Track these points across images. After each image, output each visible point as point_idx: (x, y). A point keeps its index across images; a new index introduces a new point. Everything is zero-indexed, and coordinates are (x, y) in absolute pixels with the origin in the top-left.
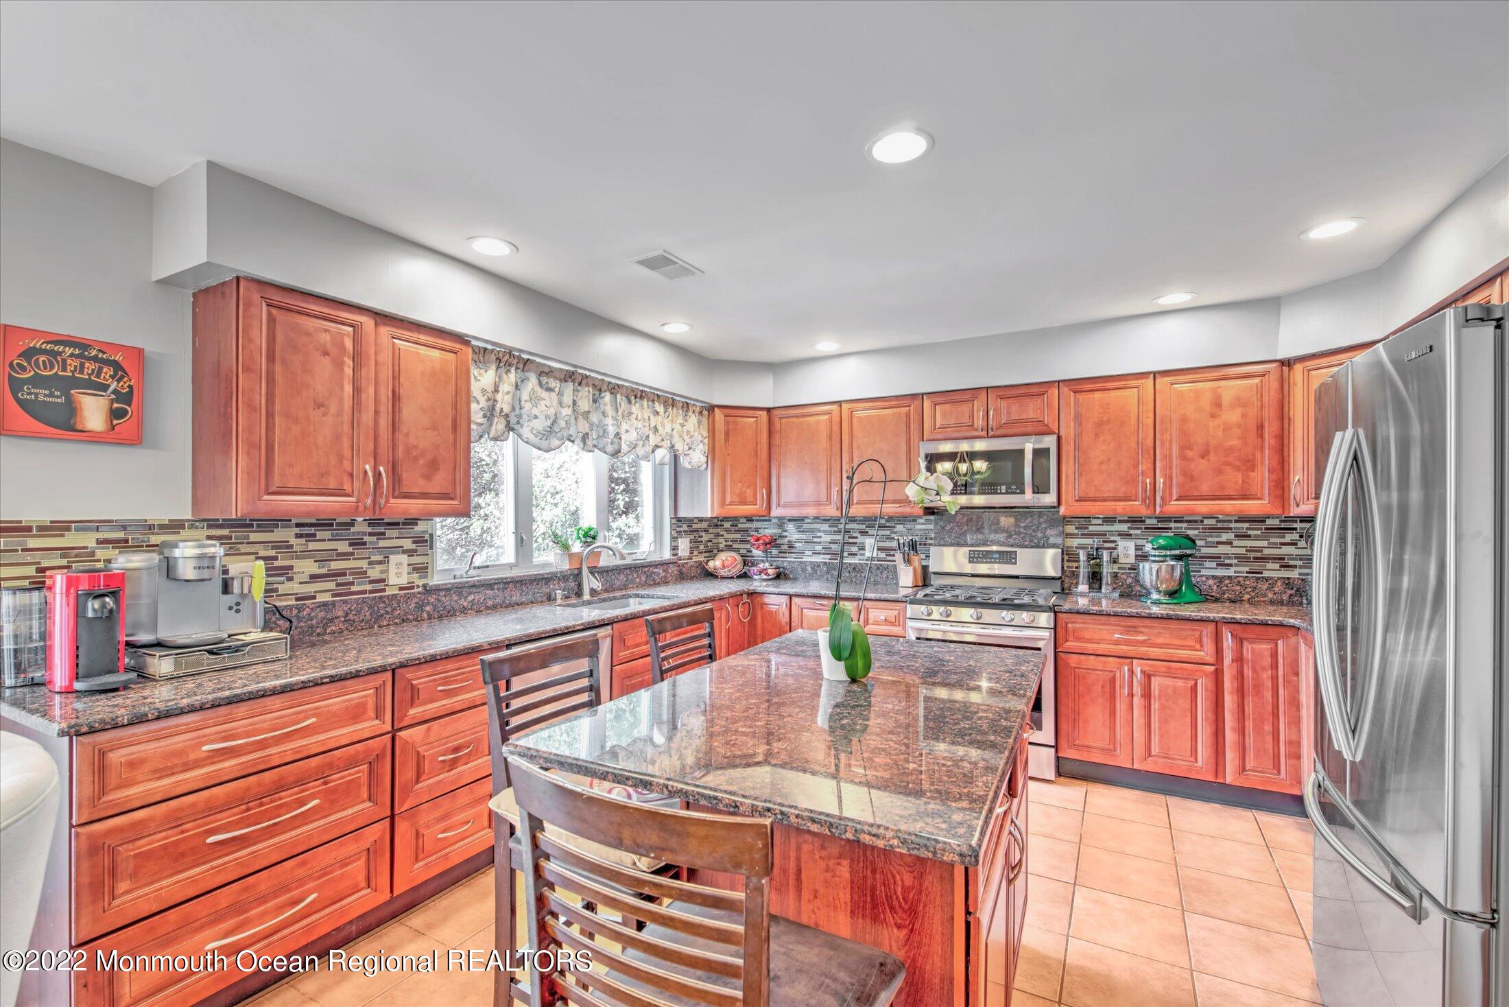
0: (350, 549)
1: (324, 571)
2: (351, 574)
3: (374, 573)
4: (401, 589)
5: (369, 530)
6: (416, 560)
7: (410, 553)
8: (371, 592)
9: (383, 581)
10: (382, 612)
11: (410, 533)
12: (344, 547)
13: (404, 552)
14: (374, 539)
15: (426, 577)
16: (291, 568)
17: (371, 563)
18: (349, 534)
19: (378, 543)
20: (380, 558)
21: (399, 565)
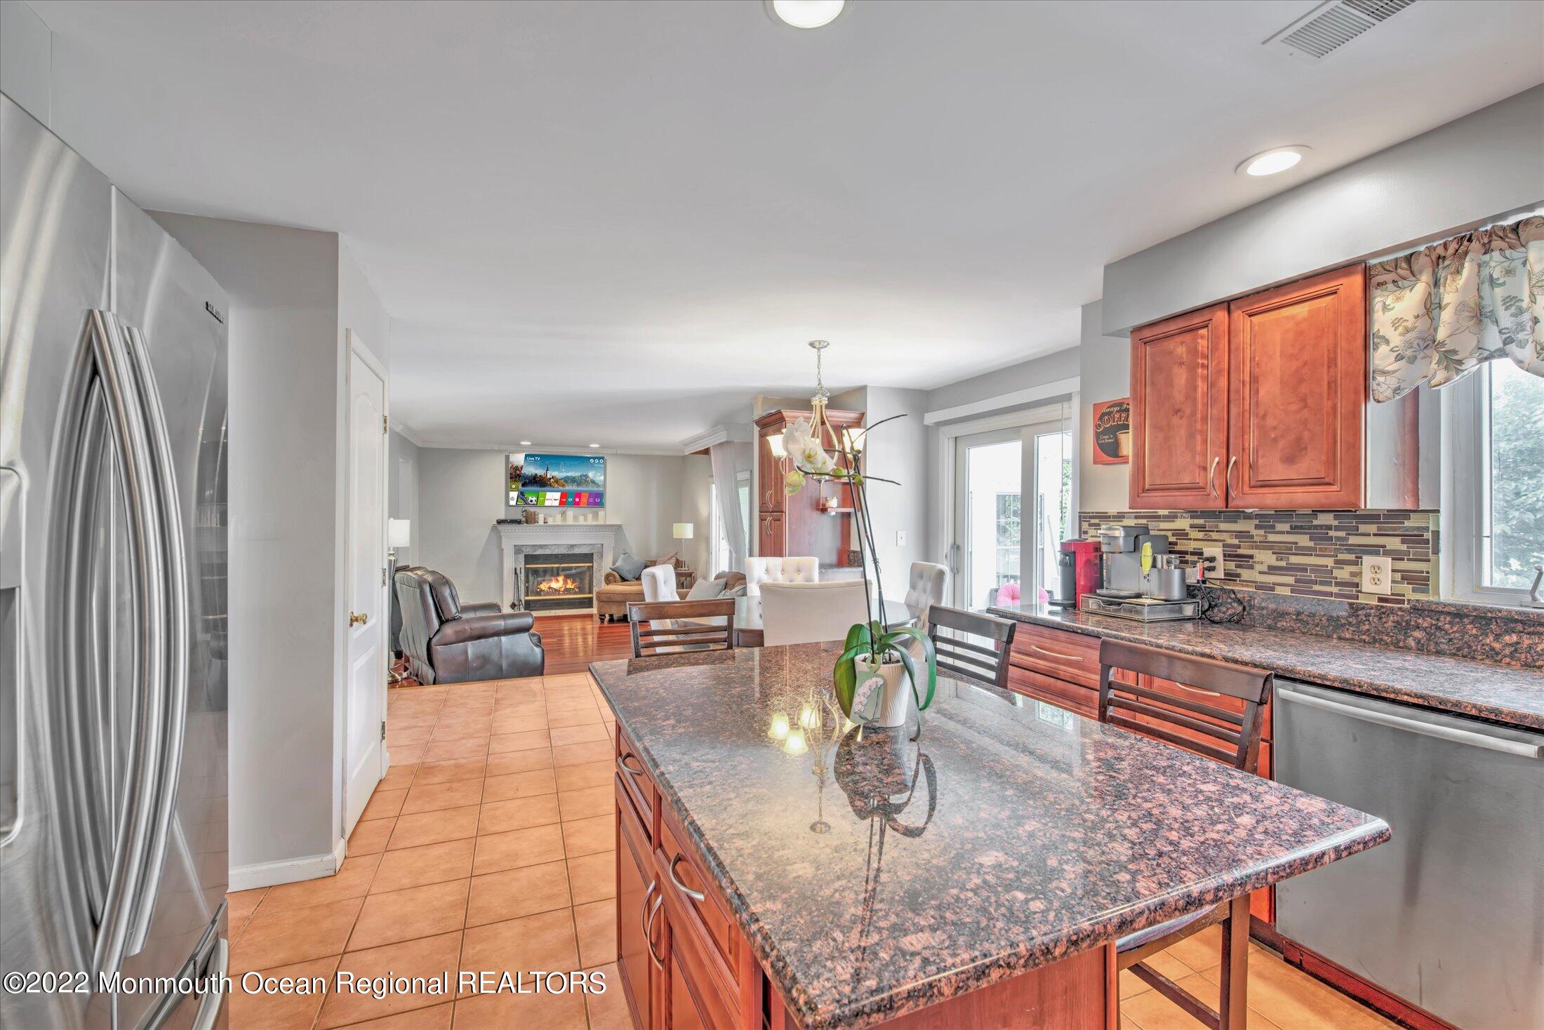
0: (1311, 544)
1: (1283, 564)
2: (1313, 571)
3: (1343, 574)
4: (1381, 600)
5: (1336, 523)
6: (1405, 565)
7: (1397, 556)
8: (1338, 595)
9: (1357, 585)
10: (1343, 621)
11: (1395, 529)
12: (1304, 540)
13: (1387, 553)
14: (1342, 534)
15: (1426, 591)
16: (1251, 557)
17: (1337, 562)
18: (1310, 528)
19: (1347, 539)
20: (1352, 557)
21: (1376, 569)
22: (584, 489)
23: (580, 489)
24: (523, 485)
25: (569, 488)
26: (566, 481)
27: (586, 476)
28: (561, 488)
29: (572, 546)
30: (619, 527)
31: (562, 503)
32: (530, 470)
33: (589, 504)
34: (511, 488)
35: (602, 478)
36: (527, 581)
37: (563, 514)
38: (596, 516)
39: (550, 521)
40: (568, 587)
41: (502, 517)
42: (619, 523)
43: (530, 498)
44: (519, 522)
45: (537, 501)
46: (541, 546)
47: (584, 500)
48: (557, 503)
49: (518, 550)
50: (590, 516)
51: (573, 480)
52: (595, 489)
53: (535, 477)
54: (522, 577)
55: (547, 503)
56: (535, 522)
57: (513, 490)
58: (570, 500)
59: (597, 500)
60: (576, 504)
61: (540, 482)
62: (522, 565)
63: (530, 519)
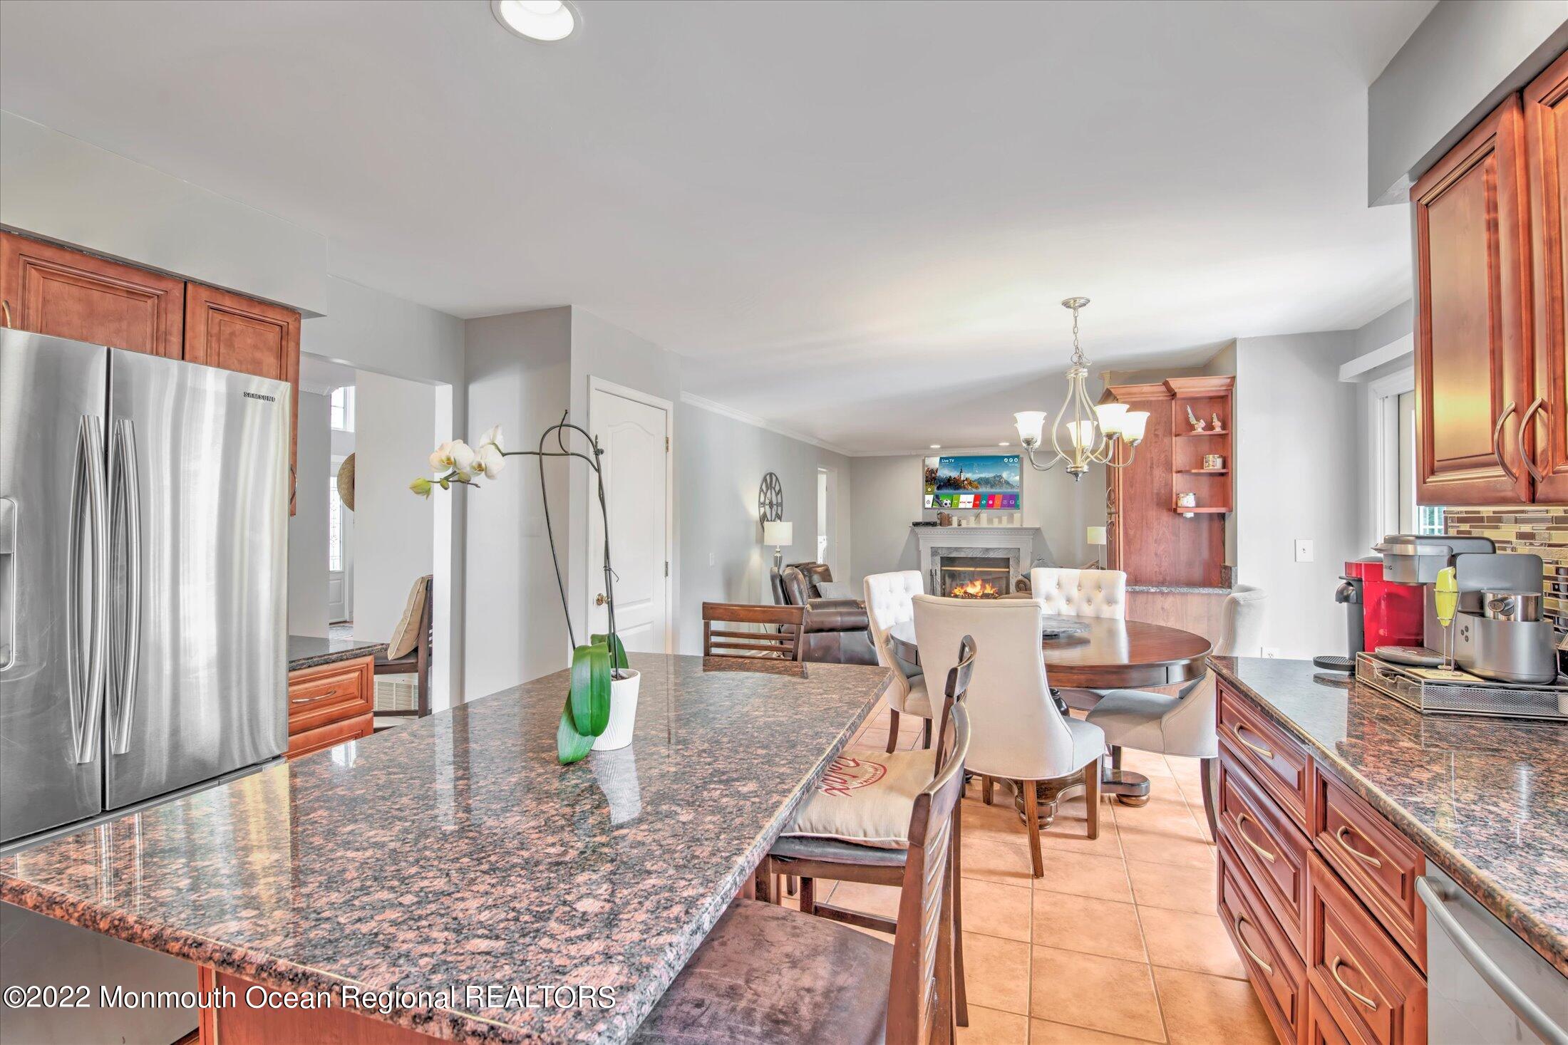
22: (998, 490)
23: (993, 490)
24: (938, 488)
25: (984, 490)
26: (979, 483)
27: (1000, 477)
28: (974, 490)
29: (987, 550)
30: (1038, 530)
31: (975, 506)
32: (945, 473)
33: (1003, 506)
34: (927, 491)
35: (1017, 478)
36: (944, 583)
37: (977, 516)
38: (1011, 518)
39: (964, 524)
40: (986, 592)
41: (920, 519)
42: (1037, 526)
43: (945, 501)
44: (934, 524)
45: (951, 504)
46: (956, 549)
47: (998, 502)
48: (970, 506)
49: (934, 552)
50: (1005, 519)
51: (986, 482)
52: (1009, 490)
53: (949, 479)
54: (938, 578)
55: (961, 506)
56: (950, 523)
57: (928, 493)
58: (984, 502)
59: (1012, 501)
60: (990, 506)
61: (953, 485)
62: (938, 567)
63: (944, 521)
